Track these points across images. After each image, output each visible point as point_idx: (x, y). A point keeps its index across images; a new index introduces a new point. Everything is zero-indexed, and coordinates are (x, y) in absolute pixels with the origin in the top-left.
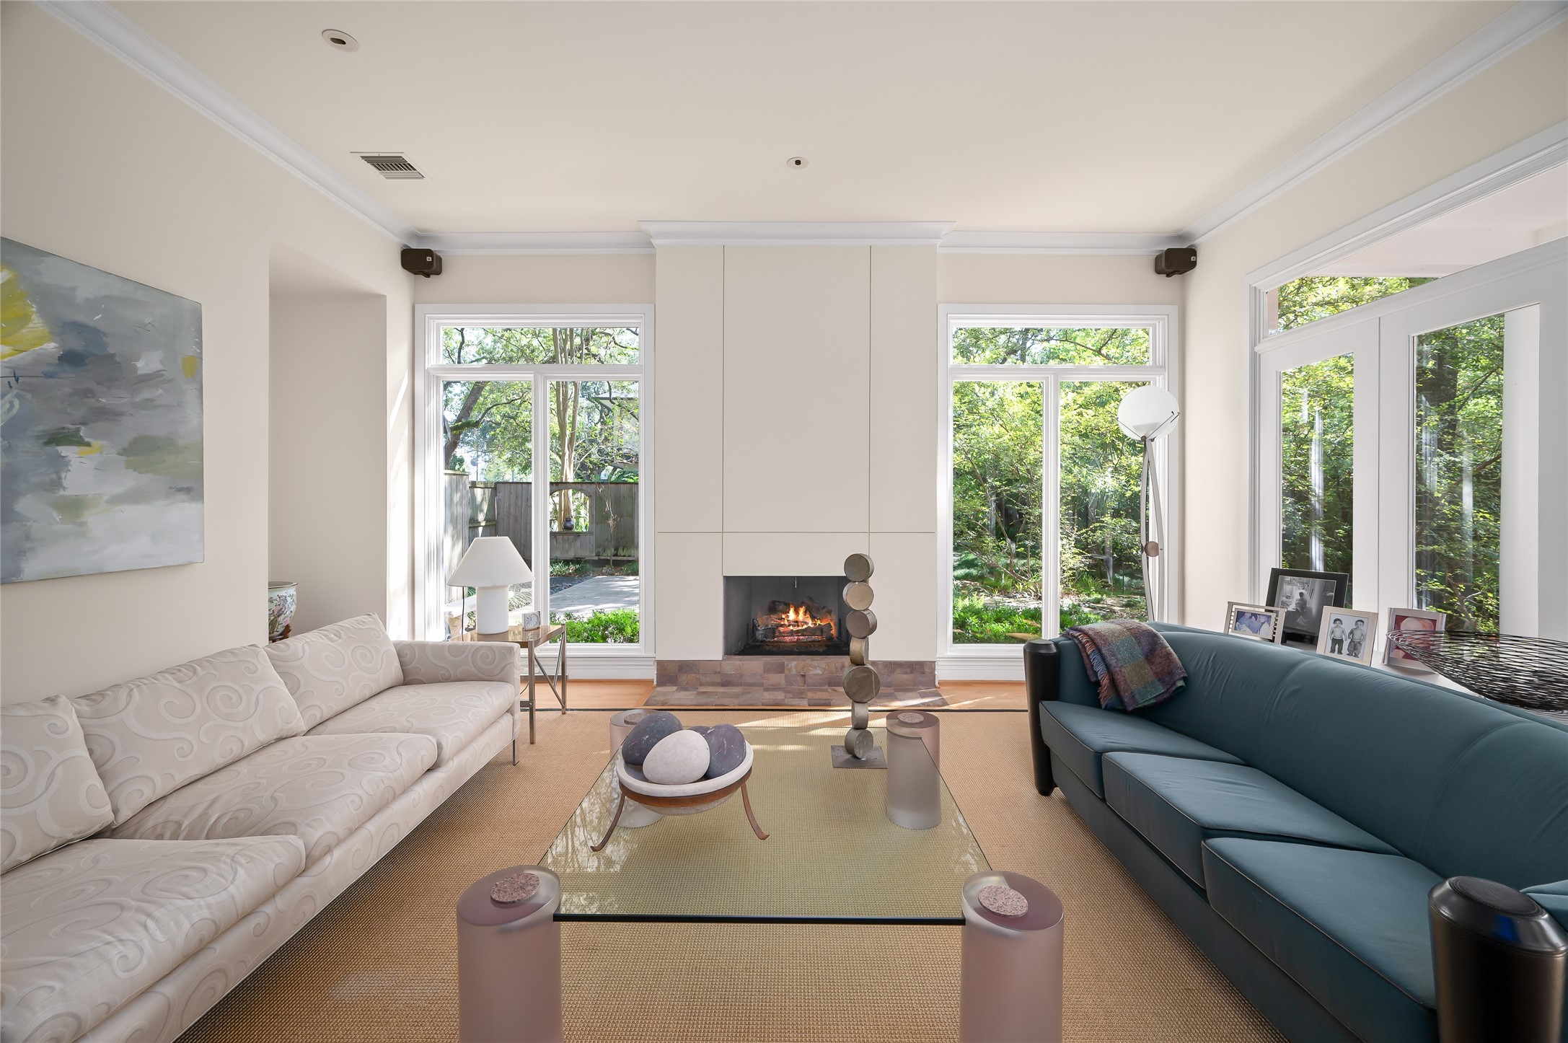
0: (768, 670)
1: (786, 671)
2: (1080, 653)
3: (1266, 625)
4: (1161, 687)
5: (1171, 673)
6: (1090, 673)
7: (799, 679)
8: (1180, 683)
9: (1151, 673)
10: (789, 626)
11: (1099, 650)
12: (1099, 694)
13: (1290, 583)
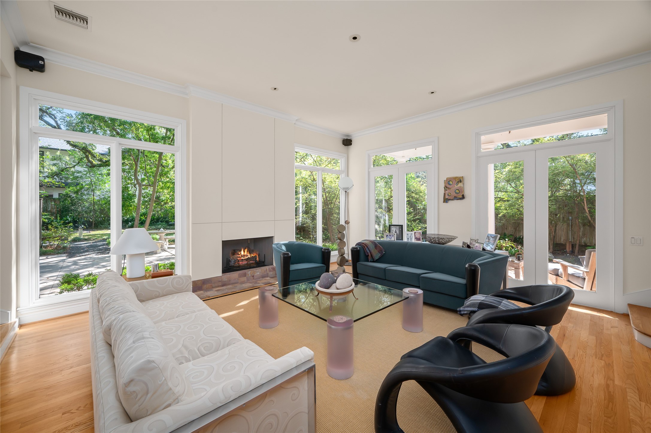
0: (240, 276)
1: (247, 276)
2: (364, 249)
3: (393, 237)
4: (379, 254)
5: (381, 250)
6: (366, 253)
7: (252, 278)
8: (384, 252)
9: (377, 251)
10: (241, 257)
11: (367, 247)
12: (368, 258)
13: (393, 228)
